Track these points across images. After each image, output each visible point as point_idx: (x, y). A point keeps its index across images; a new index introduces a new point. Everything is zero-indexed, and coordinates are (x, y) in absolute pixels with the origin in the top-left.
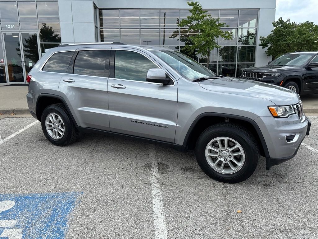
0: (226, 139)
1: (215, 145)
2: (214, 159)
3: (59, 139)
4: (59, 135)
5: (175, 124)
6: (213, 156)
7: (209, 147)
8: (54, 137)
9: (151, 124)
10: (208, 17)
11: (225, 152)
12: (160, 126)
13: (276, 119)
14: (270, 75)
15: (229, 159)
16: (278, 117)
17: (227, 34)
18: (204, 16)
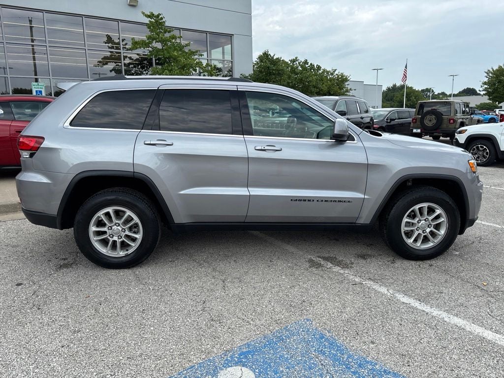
3: (127, 255)
5: (361, 196)
6: (407, 230)
7: (406, 219)
9: (326, 200)
11: (424, 221)
12: (340, 201)
15: (428, 230)
18: (173, 38)
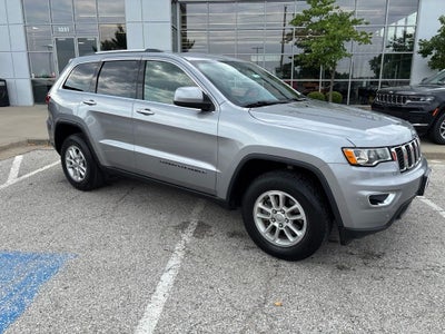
0: (280, 194)
1: (266, 202)
2: (266, 223)
3: (81, 181)
4: (81, 176)
5: (214, 169)
6: (265, 219)
7: (259, 205)
8: (75, 178)
9: (184, 167)
10: (335, 11)
11: (280, 213)
12: (197, 170)
13: (354, 168)
14: (419, 99)
15: (285, 224)
16: (359, 165)
17: (364, 36)
18: (328, 10)
